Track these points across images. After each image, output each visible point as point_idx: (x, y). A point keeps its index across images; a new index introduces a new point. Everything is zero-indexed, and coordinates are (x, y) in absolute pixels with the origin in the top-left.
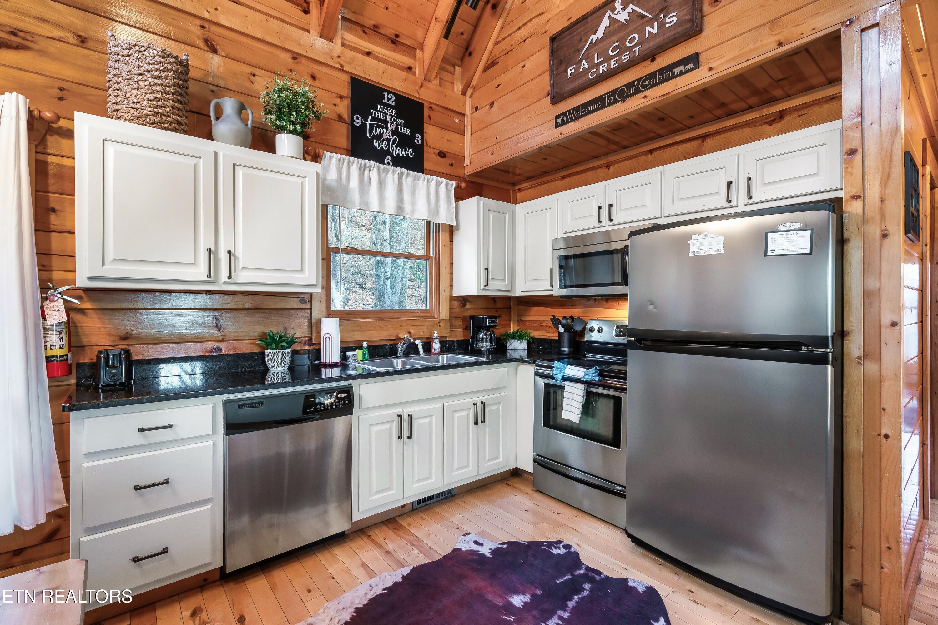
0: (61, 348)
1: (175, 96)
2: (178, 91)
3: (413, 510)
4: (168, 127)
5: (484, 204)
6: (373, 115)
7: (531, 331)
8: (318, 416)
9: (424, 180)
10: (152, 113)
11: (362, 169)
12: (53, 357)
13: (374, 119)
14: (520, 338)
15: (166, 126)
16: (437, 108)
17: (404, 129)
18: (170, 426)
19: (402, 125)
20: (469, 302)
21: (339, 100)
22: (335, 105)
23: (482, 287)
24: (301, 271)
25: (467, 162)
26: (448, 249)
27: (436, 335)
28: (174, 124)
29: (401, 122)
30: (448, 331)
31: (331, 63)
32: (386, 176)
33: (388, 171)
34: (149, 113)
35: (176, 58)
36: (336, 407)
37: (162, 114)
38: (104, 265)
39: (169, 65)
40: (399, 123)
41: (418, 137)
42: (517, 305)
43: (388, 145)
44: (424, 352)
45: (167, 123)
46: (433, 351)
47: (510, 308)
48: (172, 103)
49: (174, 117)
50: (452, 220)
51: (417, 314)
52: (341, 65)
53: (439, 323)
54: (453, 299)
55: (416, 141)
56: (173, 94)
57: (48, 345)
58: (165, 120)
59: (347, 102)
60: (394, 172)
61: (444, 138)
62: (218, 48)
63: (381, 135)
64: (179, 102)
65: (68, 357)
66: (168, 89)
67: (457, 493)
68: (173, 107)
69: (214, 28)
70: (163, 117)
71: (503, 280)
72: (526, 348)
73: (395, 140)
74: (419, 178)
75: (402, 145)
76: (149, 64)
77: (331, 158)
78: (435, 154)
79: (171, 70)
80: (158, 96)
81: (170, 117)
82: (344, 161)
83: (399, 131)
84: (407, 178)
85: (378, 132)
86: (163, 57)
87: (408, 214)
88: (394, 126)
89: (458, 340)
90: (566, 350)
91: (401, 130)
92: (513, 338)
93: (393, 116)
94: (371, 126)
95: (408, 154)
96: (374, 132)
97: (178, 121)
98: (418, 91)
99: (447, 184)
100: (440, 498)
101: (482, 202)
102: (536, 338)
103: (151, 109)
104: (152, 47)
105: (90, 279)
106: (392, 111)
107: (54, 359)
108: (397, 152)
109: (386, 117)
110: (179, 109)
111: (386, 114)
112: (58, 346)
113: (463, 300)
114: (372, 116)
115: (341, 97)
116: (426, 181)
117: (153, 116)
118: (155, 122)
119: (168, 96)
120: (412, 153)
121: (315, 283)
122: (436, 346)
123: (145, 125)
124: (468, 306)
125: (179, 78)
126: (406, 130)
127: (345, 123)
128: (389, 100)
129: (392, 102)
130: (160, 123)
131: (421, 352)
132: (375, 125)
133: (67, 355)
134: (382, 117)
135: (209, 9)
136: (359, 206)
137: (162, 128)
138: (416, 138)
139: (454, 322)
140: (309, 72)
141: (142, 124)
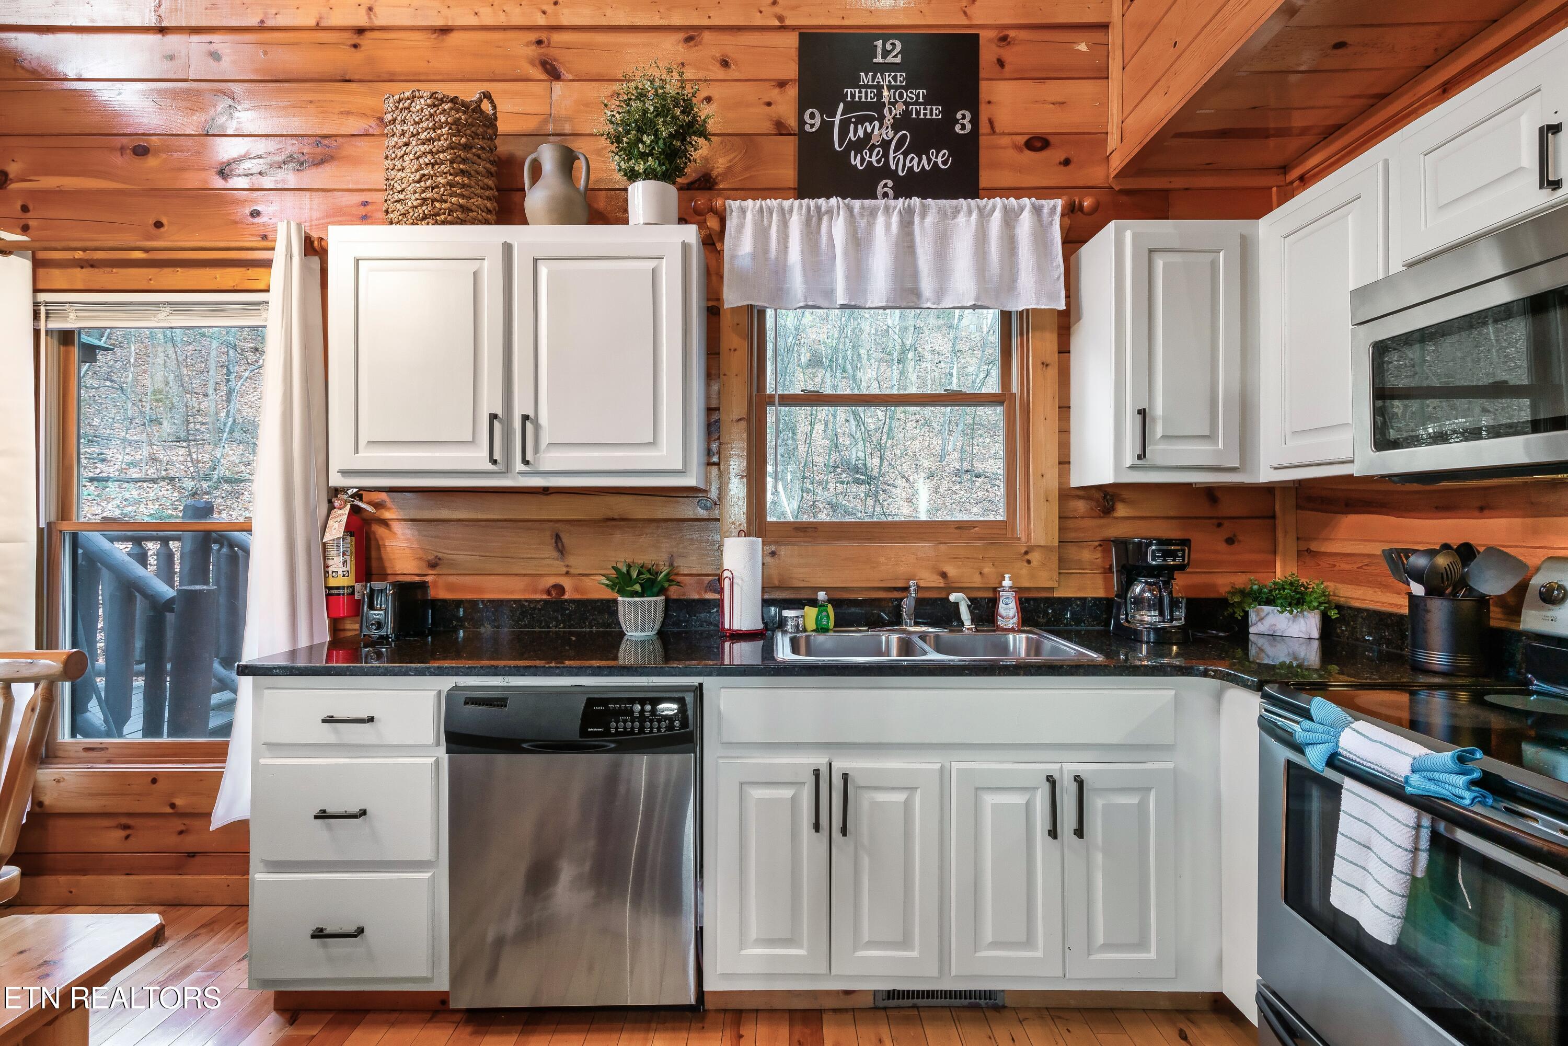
0: (344, 576)
1: (455, 165)
2: (460, 156)
3: (876, 1008)
4: (446, 219)
5: (1135, 237)
6: (849, 99)
7: (1340, 586)
8: (613, 745)
9: (970, 212)
10: (418, 201)
11: (814, 221)
12: (338, 588)
13: (851, 107)
14: (1290, 605)
15: (443, 217)
16: (1023, 35)
17: (925, 109)
18: (371, 719)
19: (921, 100)
20: (1123, 501)
21: (777, 90)
22: (769, 104)
23: (1129, 459)
24: (654, 443)
25: (1113, 142)
26: (1052, 374)
27: (1007, 583)
28: (456, 211)
29: (918, 96)
30: (1055, 575)
31: (758, 21)
32: (871, 225)
33: (873, 213)
34: (415, 203)
35: (454, 100)
36: (651, 732)
37: (434, 200)
38: (357, 450)
39: (442, 116)
40: (912, 98)
41: (964, 117)
42: (1299, 507)
43: (886, 155)
44: (973, 621)
45: (444, 214)
46: (1001, 622)
47: (1273, 517)
48: (450, 178)
49: (454, 200)
50: (1053, 297)
51: (972, 531)
52: (781, 18)
53: (1026, 553)
54: (1067, 494)
55: (958, 128)
56: (452, 162)
57: (330, 570)
58: (440, 209)
59: (793, 92)
60: (888, 211)
61: (1044, 102)
62: (563, 71)
63: (868, 136)
64: (463, 173)
65: (354, 589)
66: (441, 156)
67: (1012, 1005)
68: (451, 185)
69: (557, 37)
70: (437, 205)
71: (1210, 437)
72: (1315, 634)
73: (902, 140)
74: (955, 213)
75: (919, 148)
76: (416, 123)
77: (743, 211)
78: (1017, 147)
79: (447, 123)
80: (426, 172)
81: (446, 201)
82: (770, 211)
83: (914, 116)
84: (923, 216)
85: (861, 133)
86: (434, 106)
87: (928, 300)
88: (900, 108)
89: (1085, 599)
90: (1438, 658)
91: (918, 113)
92: (1269, 602)
93: (896, 88)
94: (844, 125)
95: (936, 163)
96: (851, 134)
97: (461, 206)
98: (966, 9)
99: (1037, 211)
100: (958, 1002)
101: (1128, 235)
102: (1350, 608)
103: (417, 195)
104: (417, 94)
105: (345, 473)
106: (895, 78)
107: (341, 591)
108: (908, 165)
109: (879, 95)
110: (463, 186)
111: (879, 88)
112: (340, 573)
113: (1105, 497)
114: (846, 103)
115: (782, 84)
116: (974, 216)
117: (421, 205)
118: (426, 215)
119: (443, 167)
120: (947, 159)
121: (679, 466)
122: (1008, 610)
123: (417, 224)
124: (1122, 511)
125: (458, 133)
126: (931, 110)
127: (790, 135)
128: (886, 53)
129: (896, 56)
130: (433, 215)
131: (967, 623)
132: (853, 120)
133: (353, 587)
134: (871, 95)
135: (544, 8)
136: (802, 299)
137: (436, 223)
138: (957, 121)
139: (1073, 552)
140: (717, 55)
141: (412, 224)
